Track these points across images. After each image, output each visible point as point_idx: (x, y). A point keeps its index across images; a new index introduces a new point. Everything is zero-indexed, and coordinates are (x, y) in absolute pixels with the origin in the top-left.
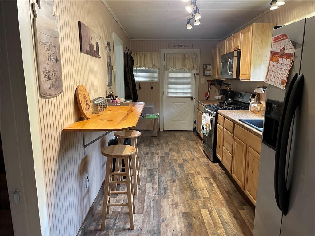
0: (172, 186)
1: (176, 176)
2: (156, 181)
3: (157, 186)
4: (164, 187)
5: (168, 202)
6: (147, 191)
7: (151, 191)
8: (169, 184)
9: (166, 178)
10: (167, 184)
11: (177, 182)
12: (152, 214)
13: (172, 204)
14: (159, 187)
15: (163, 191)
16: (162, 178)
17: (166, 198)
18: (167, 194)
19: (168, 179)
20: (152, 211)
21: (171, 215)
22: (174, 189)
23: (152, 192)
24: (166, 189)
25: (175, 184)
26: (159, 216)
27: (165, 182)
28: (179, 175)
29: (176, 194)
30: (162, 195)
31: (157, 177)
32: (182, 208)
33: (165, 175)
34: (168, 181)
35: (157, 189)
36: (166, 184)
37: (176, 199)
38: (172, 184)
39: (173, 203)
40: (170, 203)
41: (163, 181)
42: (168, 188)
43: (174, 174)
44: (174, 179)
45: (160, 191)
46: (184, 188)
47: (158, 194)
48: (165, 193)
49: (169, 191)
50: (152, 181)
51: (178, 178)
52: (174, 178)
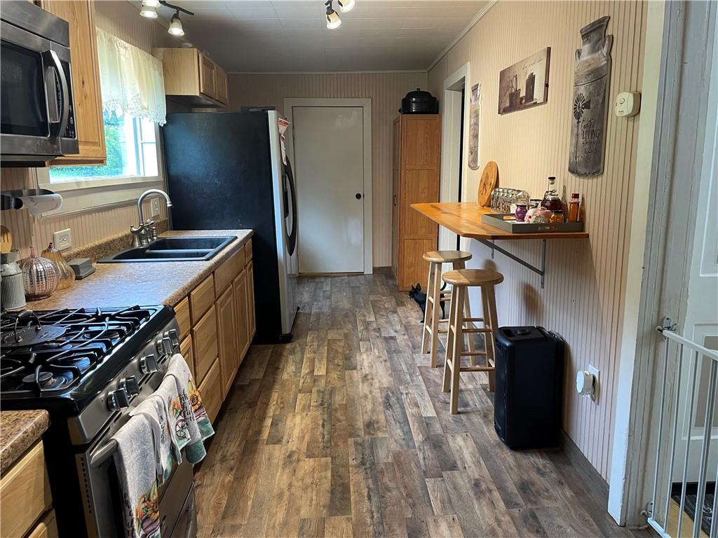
0: (373, 411)
1: (361, 445)
2: (416, 424)
3: (410, 411)
4: (392, 408)
5: (380, 381)
6: (427, 398)
7: (419, 399)
8: (382, 417)
9: (392, 436)
10: (386, 417)
11: (360, 424)
12: (404, 366)
13: (373, 379)
14: (403, 408)
15: (393, 400)
16: (401, 434)
17: (384, 388)
18: (384, 395)
19: (384, 431)
20: (406, 370)
21: (374, 366)
22: (369, 407)
23: (415, 397)
24: (387, 404)
25: (366, 418)
26: (392, 365)
27: (393, 422)
28: (352, 450)
29: (366, 396)
30: (393, 393)
31: (418, 438)
32: (357, 375)
33: (394, 447)
34: (384, 425)
35: (406, 405)
36: (390, 416)
37: (365, 387)
38: (374, 418)
39: (371, 381)
40: (376, 380)
41: (398, 424)
42: (382, 407)
43: (367, 452)
44: (369, 434)
45: (398, 399)
46: (346, 409)
47: (402, 394)
48: (387, 398)
49: (380, 400)
50: (426, 424)
51: (358, 436)
52: (367, 437)
